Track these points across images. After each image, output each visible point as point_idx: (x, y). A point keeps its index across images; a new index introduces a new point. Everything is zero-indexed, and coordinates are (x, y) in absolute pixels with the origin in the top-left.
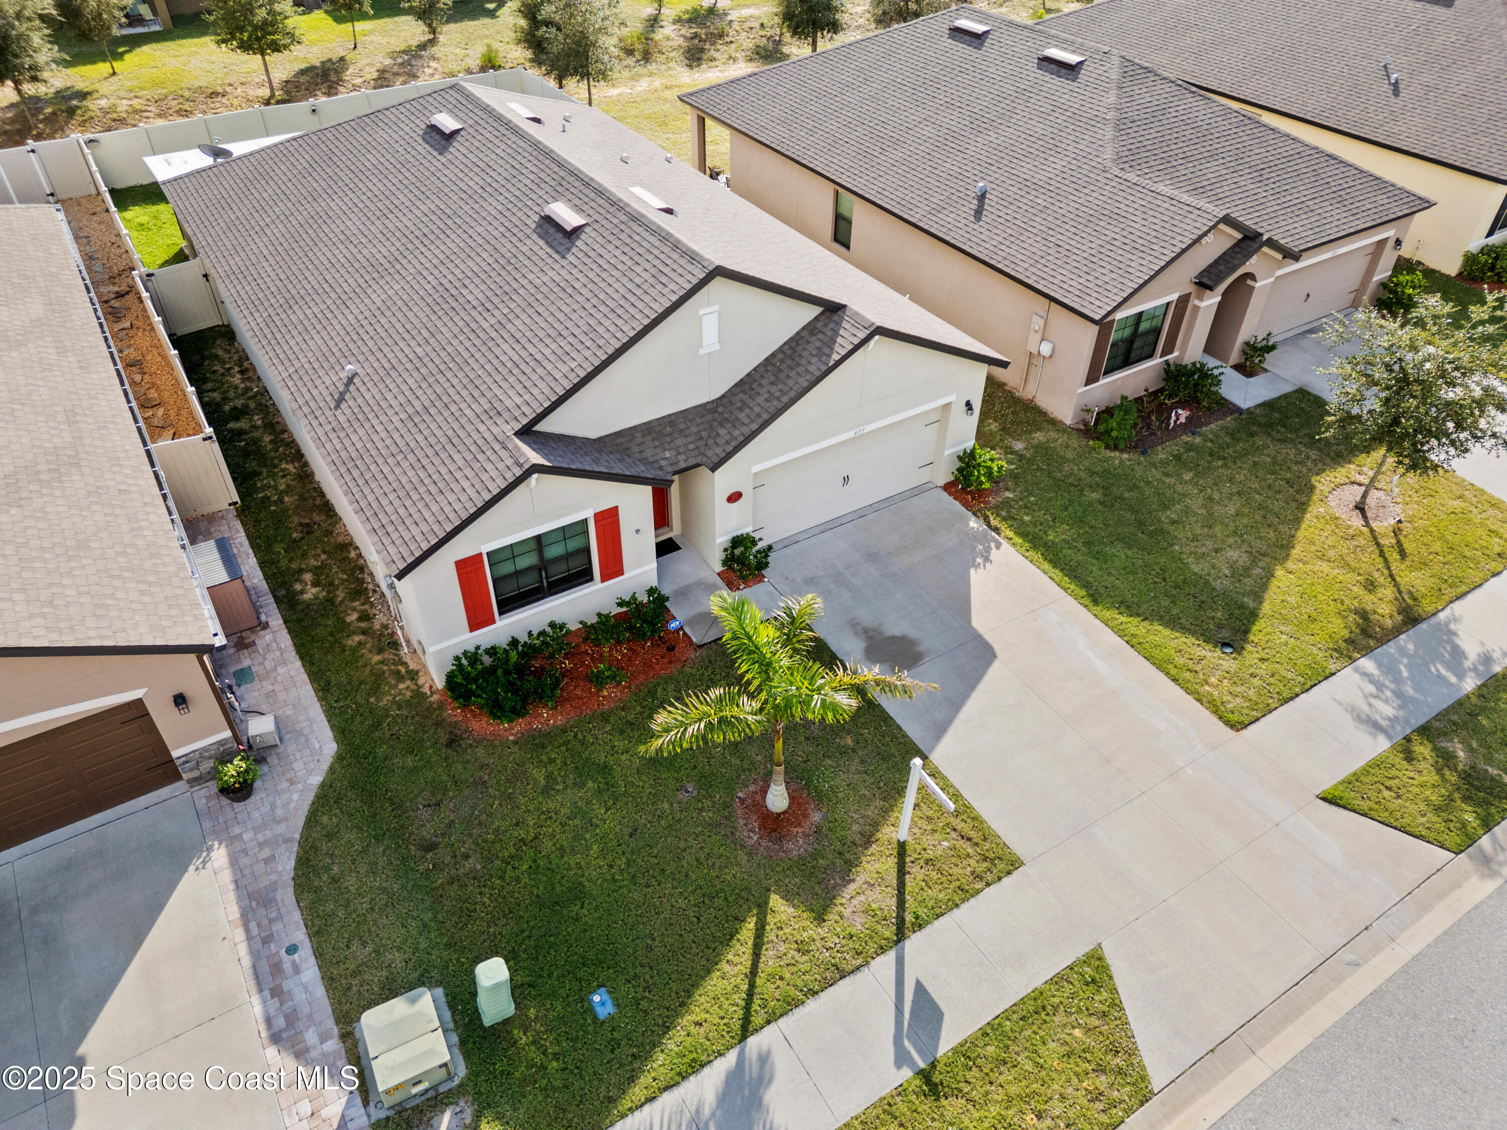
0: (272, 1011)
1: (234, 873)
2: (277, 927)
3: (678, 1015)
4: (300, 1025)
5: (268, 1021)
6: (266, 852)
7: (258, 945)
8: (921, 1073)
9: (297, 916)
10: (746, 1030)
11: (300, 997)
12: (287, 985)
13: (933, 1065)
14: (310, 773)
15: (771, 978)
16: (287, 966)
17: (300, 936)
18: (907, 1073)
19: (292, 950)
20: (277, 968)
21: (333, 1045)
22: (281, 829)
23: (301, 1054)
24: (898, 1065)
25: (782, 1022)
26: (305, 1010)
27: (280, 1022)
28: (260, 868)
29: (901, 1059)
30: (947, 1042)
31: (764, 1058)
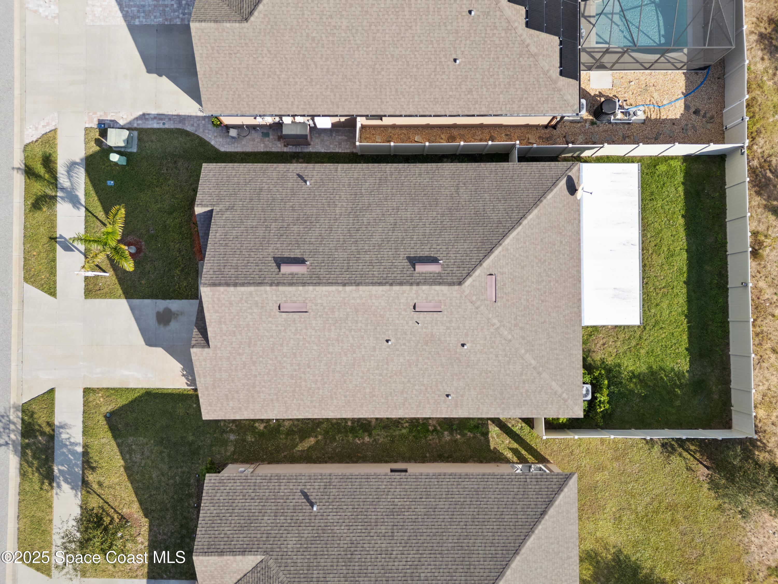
0: (151, 116)
1: (194, 116)
2: (172, 122)
3: (98, 197)
4: (144, 121)
5: (149, 114)
6: (195, 125)
7: (169, 117)
8: (56, 238)
9: (172, 127)
10: (87, 209)
11: (151, 122)
12: (155, 121)
13: (56, 242)
14: (216, 142)
15: (94, 221)
16: (160, 121)
17: (167, 126)
18: (58, 236)
19: (164, 124)
20: (161, 119)
21: (135, 125)
22: (201, 130)
23: (137, 119)
24: (60, 235)
25: (84, 218)
26: (147, 122)
27: (147, 117)
28: (192, 122)
29: (61, 237)
30: (58, 248)
31: (78, 208)
